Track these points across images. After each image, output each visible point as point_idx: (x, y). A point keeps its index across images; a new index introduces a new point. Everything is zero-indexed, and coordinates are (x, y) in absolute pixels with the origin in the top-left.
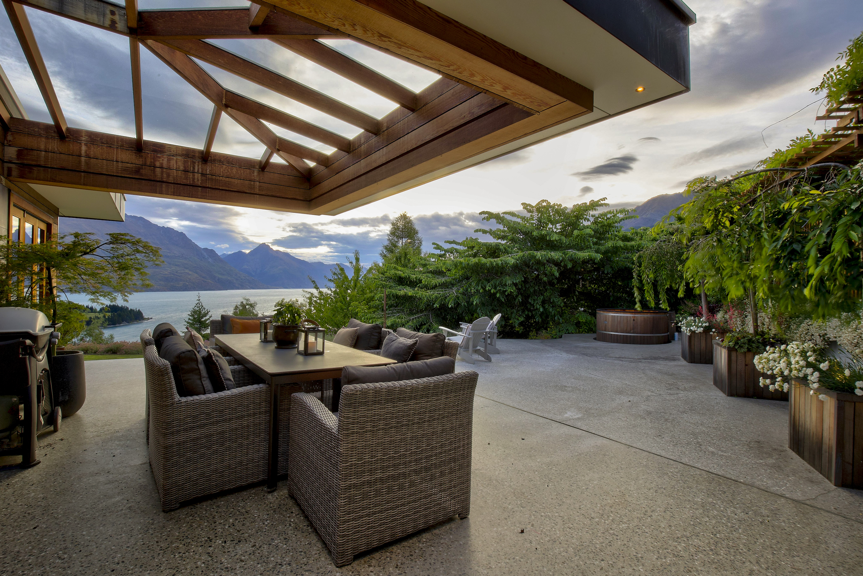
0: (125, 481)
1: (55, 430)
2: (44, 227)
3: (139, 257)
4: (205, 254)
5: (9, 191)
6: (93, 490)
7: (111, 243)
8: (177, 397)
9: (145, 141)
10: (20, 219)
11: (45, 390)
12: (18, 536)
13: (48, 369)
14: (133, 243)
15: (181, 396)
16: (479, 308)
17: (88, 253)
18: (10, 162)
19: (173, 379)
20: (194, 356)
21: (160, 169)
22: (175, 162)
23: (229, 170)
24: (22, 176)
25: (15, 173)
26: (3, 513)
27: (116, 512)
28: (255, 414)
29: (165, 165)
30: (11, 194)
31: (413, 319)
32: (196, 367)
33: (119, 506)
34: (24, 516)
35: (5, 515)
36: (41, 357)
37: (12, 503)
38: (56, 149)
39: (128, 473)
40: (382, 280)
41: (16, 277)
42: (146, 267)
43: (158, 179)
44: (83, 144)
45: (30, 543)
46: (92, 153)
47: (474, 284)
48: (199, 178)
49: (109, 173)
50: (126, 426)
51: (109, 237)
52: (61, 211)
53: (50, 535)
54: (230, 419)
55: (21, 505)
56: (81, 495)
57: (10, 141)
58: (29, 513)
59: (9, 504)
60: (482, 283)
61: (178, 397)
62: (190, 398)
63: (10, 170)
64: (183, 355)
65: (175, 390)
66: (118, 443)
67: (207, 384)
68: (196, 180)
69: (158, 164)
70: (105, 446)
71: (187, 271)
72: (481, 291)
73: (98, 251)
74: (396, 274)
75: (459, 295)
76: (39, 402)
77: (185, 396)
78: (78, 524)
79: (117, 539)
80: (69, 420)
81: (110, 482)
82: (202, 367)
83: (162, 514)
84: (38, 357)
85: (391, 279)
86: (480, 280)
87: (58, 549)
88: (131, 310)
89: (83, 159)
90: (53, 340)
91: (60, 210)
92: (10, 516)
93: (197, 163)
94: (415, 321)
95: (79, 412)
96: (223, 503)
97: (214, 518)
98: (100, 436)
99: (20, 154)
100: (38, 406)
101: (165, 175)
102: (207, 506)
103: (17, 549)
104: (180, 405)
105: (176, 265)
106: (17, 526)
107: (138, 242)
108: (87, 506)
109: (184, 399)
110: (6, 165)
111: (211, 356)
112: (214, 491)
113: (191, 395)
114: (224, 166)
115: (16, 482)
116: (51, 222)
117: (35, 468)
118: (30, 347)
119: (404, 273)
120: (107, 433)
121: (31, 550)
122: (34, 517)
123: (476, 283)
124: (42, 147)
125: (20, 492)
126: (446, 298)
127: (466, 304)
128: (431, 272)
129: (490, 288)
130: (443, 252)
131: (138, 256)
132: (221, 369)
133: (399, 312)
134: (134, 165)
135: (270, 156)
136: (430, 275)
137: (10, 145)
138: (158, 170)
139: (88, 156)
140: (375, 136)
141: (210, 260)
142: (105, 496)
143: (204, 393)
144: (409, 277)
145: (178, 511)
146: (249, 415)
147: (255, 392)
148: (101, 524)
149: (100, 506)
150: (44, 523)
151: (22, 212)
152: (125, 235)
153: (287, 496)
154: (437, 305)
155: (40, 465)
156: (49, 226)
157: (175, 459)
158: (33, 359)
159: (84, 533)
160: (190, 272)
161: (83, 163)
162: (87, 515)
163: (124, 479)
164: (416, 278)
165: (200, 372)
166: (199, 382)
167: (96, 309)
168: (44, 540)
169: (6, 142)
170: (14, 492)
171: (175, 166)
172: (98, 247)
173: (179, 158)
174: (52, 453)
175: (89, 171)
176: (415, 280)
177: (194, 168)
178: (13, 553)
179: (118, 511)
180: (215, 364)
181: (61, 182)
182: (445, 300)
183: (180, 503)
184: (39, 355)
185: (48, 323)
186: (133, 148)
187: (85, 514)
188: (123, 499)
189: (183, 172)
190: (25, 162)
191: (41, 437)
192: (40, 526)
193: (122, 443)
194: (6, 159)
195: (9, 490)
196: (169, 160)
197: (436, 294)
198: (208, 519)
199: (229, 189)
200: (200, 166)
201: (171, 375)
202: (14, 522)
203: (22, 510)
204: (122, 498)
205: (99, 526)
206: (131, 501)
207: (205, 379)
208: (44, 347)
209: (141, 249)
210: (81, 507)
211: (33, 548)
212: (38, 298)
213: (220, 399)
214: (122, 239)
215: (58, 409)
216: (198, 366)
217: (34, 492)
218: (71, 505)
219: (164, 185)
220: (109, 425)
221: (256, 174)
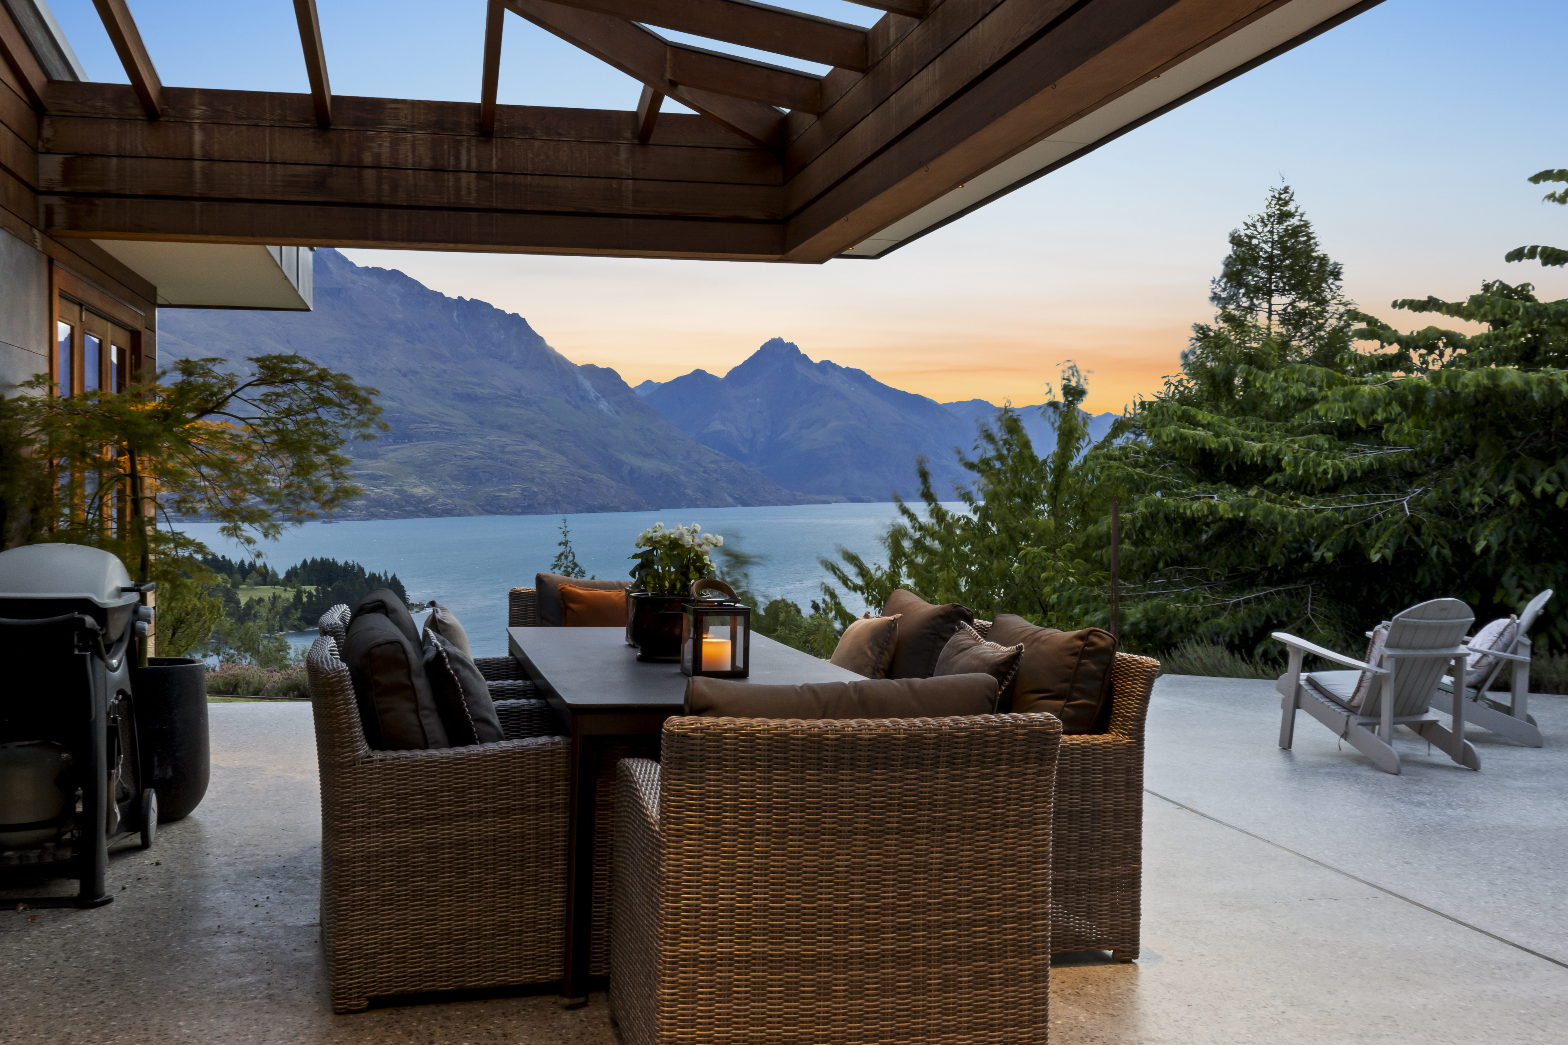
0: (270, 951)
1: (145, 844)
2: (123, 338)
3: (325, 417)
4: (587, 385)
5: (51, 262)
6: (207, 959)
7: (261, 382)
8: (363, 749)
9: (337, 99)
10: (72, 328)
11: (123, 740)
12: (70, 1012)
13: (129, 691)
14: (310, 380)
15: (374, 746)
16: (1511, 570)
17: (211, 411)
18: (50, 192)
19: (354, 705)
20: (402, 656)
21: (374, 171)
22: (409, 147)
23: (551, 153)
24: (73, 225)
25: (60, 219)
26: (45, 975)
27: (243, 1000)
28: (539, 808)
29: (385, 161)
30: (55, 269)
31: (1237, 605)
32: (407, 682)
33: (251, 991)
34: (81, 984)
35: (50, 978)
36: (115, 662)
37: (60, 962)
38: (140, 148)
39: (278, 938)
40: (1136, 465)
41: (68, 473)
42: (342, 442)
43: (370, 200)
44: (196, 127)
45: (88, 1024)
46: (216, 147)
47: (1484, 473)
48: (473, 186)
49: (257, 197)
50: (291, 850)
51: (254, 367)
52: (163, 295)
53: (123, 1018)
54: (482, 814)
55: (76, 967)
56: (183, 964)
57: (48, 140)
58: (88, 981)
59: (55, 962)
60: (1521, 470)
61: (366, 747)
62: (391, 754)
63: (50, 211)
64: (377, 651)
65: (358, 731)
66: (268, 881)
67: (432, 724)
68: (464, 192)
69: (368, 158)
70: (240, 885)
71: (533, 446)
72: (1514, 499)
73: (234, 406)
74: (1183, 438)
75: (1423, 515)
76: (111, 765)
77: (383, 749)
78: (172, 1009)
79: (238, 1040)
80: (175, 829)
81: (240, 950)
82: (420, 683)
83: (330, 1016)
84: (110, 661)
85: (1173, 457)
86: (1511, 457)
87: (134, 1040)
88: (373, 576)
89: (197, 165)
90: (139, 624)
91: (159, 291)
92: (57, 981)
93: (465, 144)
94: (1242, 613)
95: (196, 813)
96: (459, 1013)
97: (432, 1034)
98: (233, 864)
99: (68, 170)
100: (109, 776)
101: (386, 187)
102: (424, 1015)
103: (67, 1029)
104: (369, 766)
105: (501, 427)
106: (68, 997)
107: (323, 376)
108: (192, 984)
109: (378, 755)
110: (44, 200)
111: (443, 659)
112: (441, 985)
113: (396, 749)
114: (537, 143)
115: (68, 929)
116: (139, 326)
117: (103, 909)
118: (92, 632)
119: (1217, 435)
120: (250, 860)
121: (90, 1034)
122: (97, 988)
123: (1497, 470)
124: (112, 147)
125: (74, 946)
126: (1368, 525)
127: (1447, 552)
128: (1325, 429)
129: (1550, 489)
130: (1393, 349)
131: (324, 413)
132: (467, 692)
133: (1189, 582)
134: (312, 168)
135: (656, 101)
136: (1322, 441)
137: (48, 152)
138: (369, 175)
139: (208, 158)
140: (916, 22)
141: (603, 405)
142: (227, 971)
143: (426, 746)
144: (1237, 450)
145: (364, 1015)
146: (524, 809)
147: (539, 753)
148: (213, 1014)
149: (216, 986)
150: (113, 999)
151: (77, 308)
152: (292, 359)
153: (607, 1020)
154: (1325, 553)
155: (113, 906)
156: (135, 337)
157: (358, 892)
158: (98, 662)
159: (181, 1023)
160: (543, 450)
161: (198, 177)
162: (189, 997)
163: (268, 947)
164: (1263, 452)
165: (415, 695)
166: (412, 718)
167: (275, 575)
168: (113, 1023)
169: (40, 143)
170: (66, 944)
171: (410, 156)
172: (233, 394)
173: (420, 134)
174: (135, 887)
175: (216, 194)
176: (1259, 459)
177: (458, 159)
178: (60, 1035)
179: (246, 999)
180: (451, 678)
181: (153, 230)
182: (1362, 534)
183: (369, 998)
184: (112, 657)
185: (129, 584)
186: (307, 121)
187: (186, 995)
188: (260, 981)
189: (430, 173)
190: (80, 188)
191: (117, 854)
192: (107, 1002)
193: (275, 882)
194: (42, 185)
195: (55, 941)
196: (395, 144)
197: (1328, 513)
198: (419, 1036)
199: (552, 208)
200: (473, 151)
201: (351, 694)
202: (64, 990)
203: (78, 975)
204: (258, 978)
205: (209, 1017)
206: (275, 985)
207: (426, 712)
208: (120, 640)
209: (328, 394)
210: (180, 983)
211: (94, 1032)
212: (115, 525)
213: (457, 760)
214: (284, 370)
215: (150, 792)
216: (410, 678)
217: (98, 949)
218: (162, 977)
219: (385, 214)
220: (256, 846)
221: (623, 155)
